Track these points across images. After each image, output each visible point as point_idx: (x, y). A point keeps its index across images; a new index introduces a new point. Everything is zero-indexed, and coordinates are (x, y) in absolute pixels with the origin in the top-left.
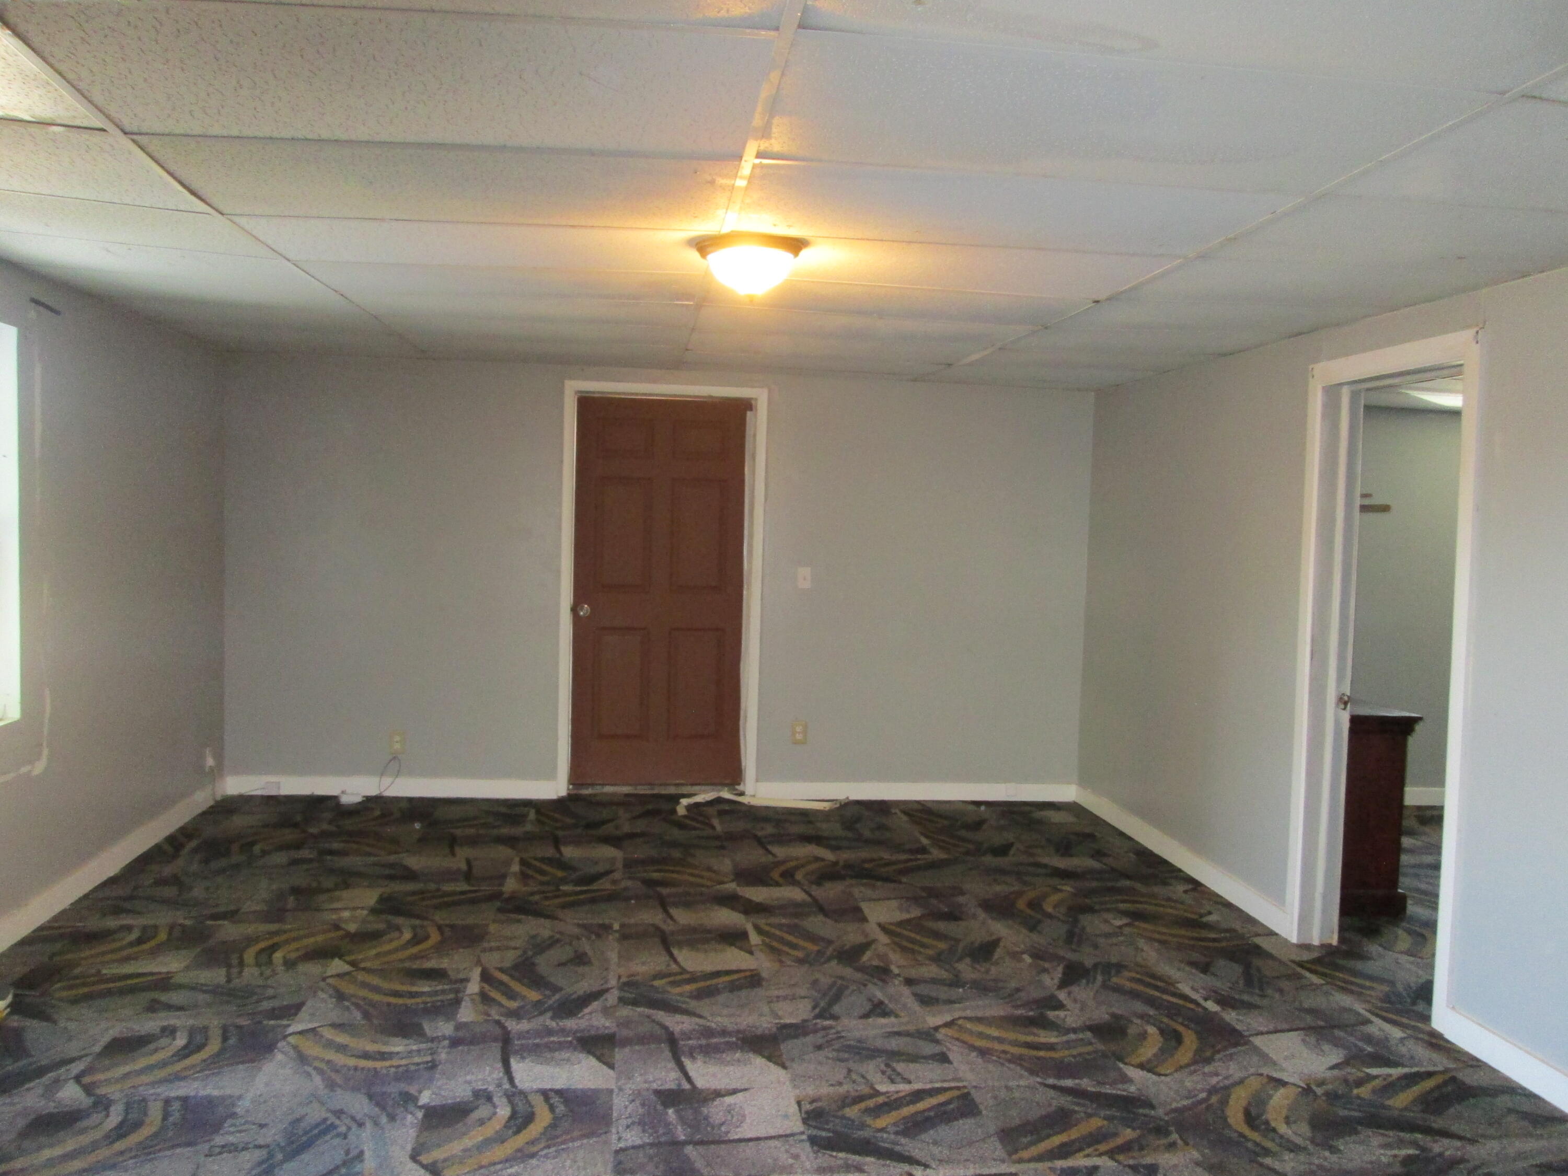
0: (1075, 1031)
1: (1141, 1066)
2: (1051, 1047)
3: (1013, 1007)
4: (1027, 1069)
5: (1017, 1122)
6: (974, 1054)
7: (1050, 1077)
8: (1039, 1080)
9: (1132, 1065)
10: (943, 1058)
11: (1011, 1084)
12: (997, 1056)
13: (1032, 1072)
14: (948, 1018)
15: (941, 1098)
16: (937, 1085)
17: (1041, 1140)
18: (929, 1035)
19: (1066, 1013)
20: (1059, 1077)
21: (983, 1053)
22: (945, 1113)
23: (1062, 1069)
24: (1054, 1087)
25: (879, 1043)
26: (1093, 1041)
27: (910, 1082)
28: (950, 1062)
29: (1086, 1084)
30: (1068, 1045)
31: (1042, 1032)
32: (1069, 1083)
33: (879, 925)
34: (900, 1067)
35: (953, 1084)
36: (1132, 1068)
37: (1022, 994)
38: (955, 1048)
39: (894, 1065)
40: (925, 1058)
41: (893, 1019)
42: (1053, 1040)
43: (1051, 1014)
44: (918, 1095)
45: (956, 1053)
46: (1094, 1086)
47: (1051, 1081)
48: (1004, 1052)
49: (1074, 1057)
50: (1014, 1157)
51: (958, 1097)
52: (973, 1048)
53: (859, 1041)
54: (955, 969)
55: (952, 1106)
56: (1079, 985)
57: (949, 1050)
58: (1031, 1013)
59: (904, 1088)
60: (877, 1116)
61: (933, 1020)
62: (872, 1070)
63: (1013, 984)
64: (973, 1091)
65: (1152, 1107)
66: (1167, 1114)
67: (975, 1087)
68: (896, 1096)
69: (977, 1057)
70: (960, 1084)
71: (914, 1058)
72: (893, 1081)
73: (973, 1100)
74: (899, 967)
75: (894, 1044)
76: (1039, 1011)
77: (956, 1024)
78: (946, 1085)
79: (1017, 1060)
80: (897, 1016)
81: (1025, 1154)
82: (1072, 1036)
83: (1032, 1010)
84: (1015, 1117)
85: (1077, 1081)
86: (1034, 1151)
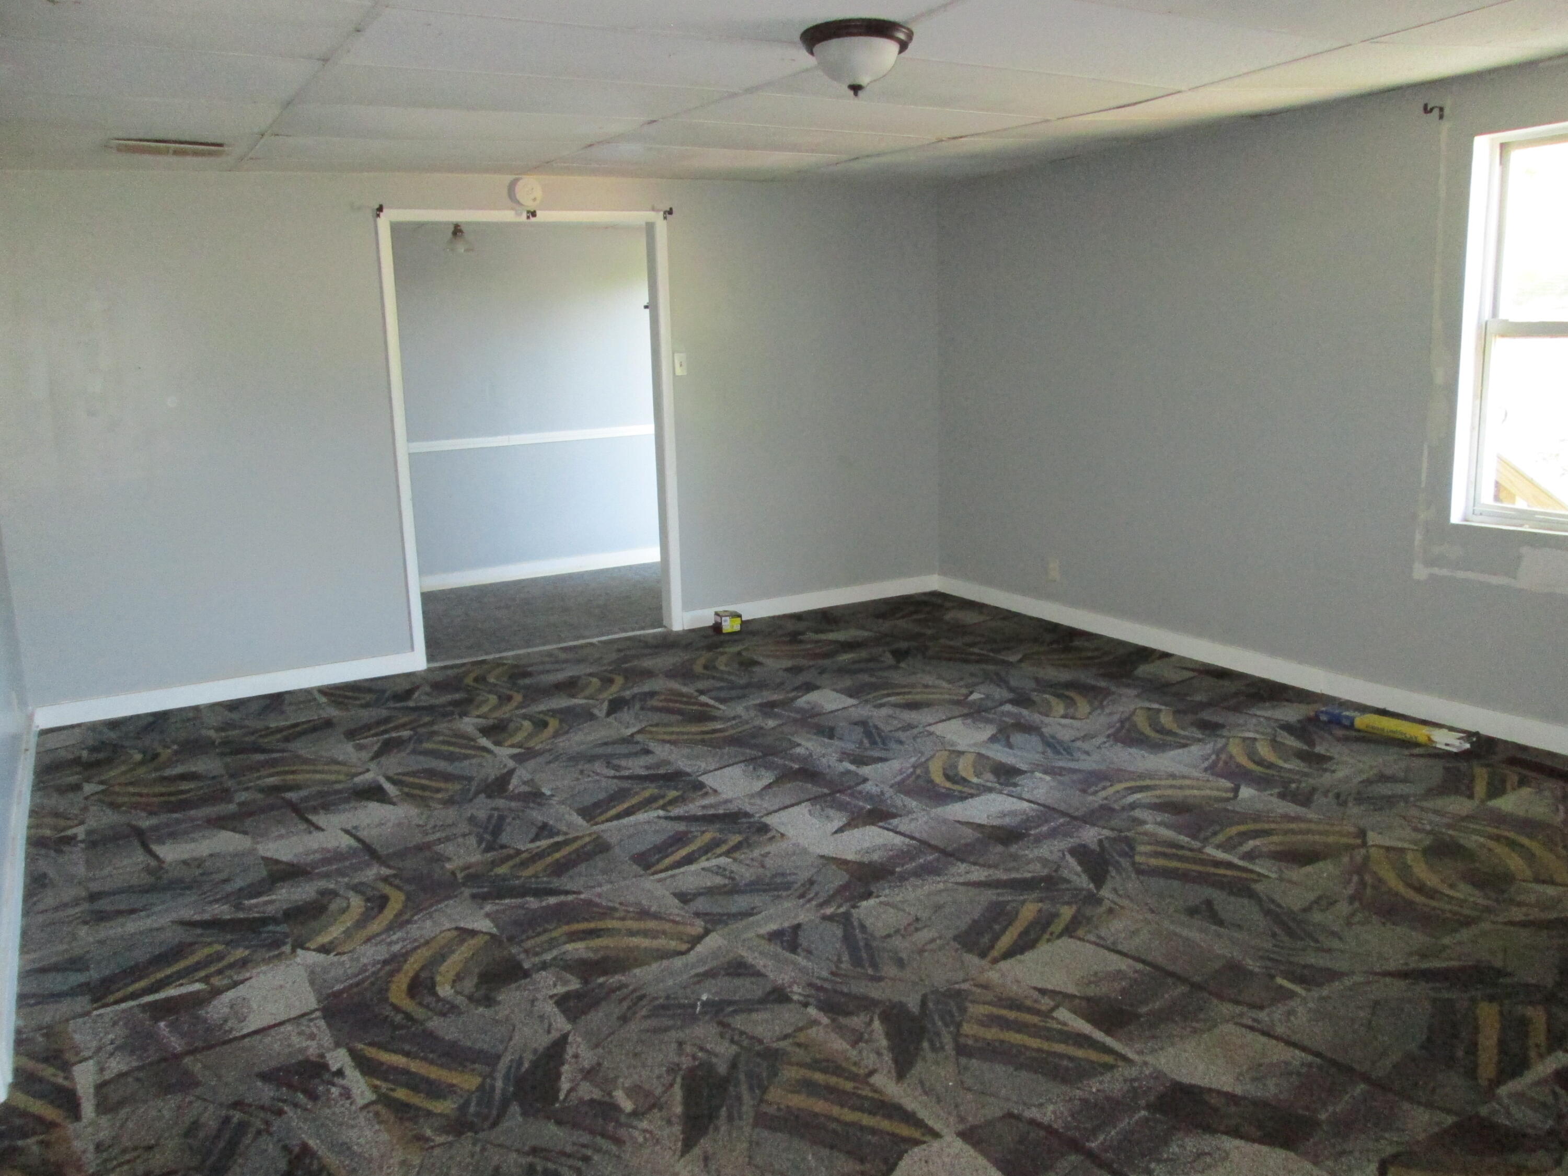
0: (544, 966)
1: (473, 933)
2: (574, 937)
3: (626, 986)
4: (597, 905)
5: (597, 858)
6: (653, 909)
7: (572, 902)
8: (582, 896)
9: (482, 932)
10: (684, 898)
11: (609, 886)
12: (629, 912)
13: (589, 903)
14: (699, 948)
15: (667, 861)
16: (677, 871)
17: (577, 850)
18: (714, 921)
19: (555, 991)
20: (561, 905)
21: (644, 914)
22: (660, 852)
23: (561, 914)
24: (567, 893)
25: (756, 900)
26: (522, 956)
27: (703, 869)
28: (675, 895)
29: (533, 903)
30: (552, 944)
31: (585, 955)
32: (552, 900)
33: (936, 1135)
34: (719, 880)
35: (663, 875)
36: (484, 930)
37: (617, 1011)
38: (676, 911)
39: (727, 881)
40: (700, 894)
41: (763, 931)
42: (569, 947)
43: (575, 984)
44: (689, 860)
45: (673, 907)
46: (527, 903)
47: (570, 898)
48: (623, 919)
49: (545, 931)
50: (594, 836)
51: (653, 865)
52: (656, 917)
53: (779, 897)
54: (732, 1041)
55: (657, 857)
56: (535, 1051)
57: (683, 909)
58: (601, 980)
59: (703, 863)
60: (714, 839)
61: (714, 941)
62: (746, 874)
63: (634, 1027)
64: (642, 872)
65: (474, 897)
66: (461, 893)
67: (641, 876)
68: (709, 855)
69: (650, 907)
70: (657, 877)
71: (710, 892)
72: (719, 867)
73: (640, 865)
74: (815, 1023)
75: (741, 902)
76: (590, 986)
77: (688, 942)
78: (670, 873)
79: (608, 912)
80: (758, 936)
81: (587, 839)
82: (548, 957)
83: (601, 985)
84: (600, 862)
85: (544, 904)
86: (579, 843)
